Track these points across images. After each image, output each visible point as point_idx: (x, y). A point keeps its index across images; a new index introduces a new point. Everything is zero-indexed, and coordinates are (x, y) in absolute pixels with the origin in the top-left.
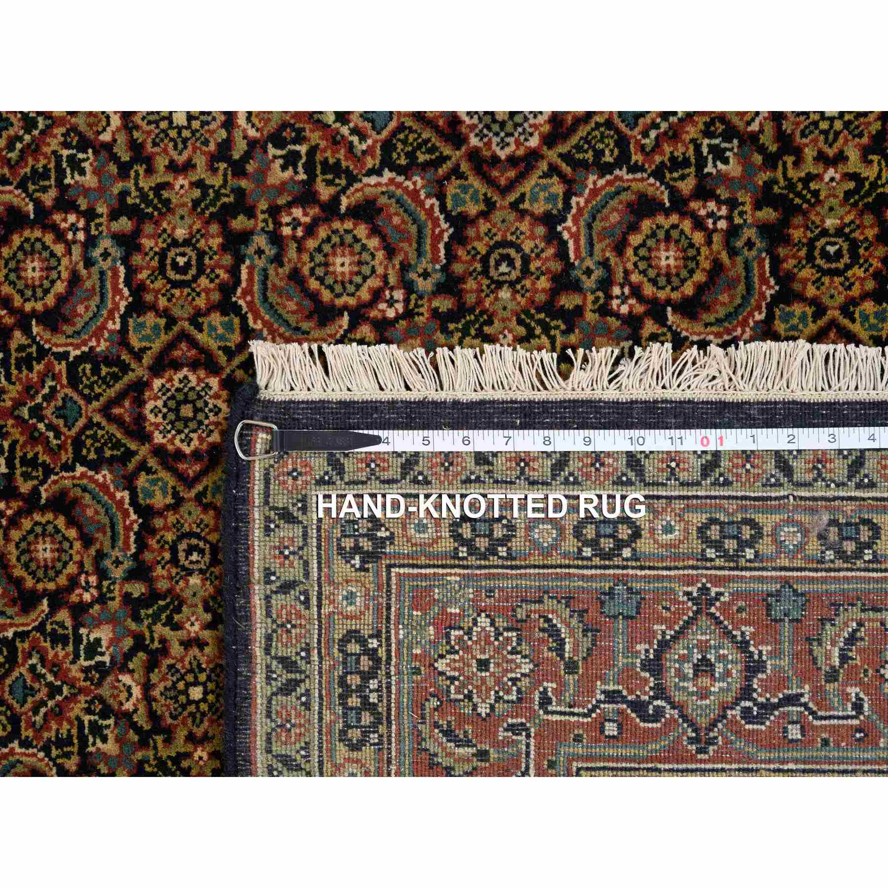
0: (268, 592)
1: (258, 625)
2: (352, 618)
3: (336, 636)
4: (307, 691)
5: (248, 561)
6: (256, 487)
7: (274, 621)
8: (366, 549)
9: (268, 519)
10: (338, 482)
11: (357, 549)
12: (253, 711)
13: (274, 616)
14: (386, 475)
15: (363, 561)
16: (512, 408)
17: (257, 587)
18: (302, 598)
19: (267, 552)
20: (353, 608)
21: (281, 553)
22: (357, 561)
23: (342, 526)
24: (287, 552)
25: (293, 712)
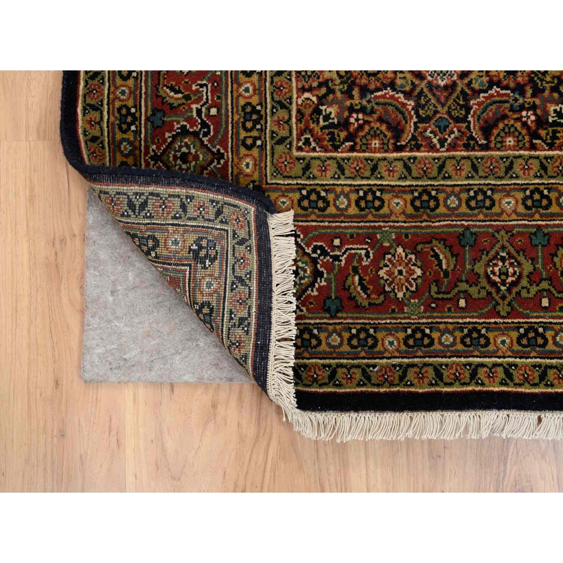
0: (182, 197)
1: (165, 190)
2: (165, 243)
3: (156, 234)
4: (130, 216)
5: (198, 188)
6: (232, 200)
7: (166, 198)
8: (201, 253)
9: (217, 203)
10: (234, 242)
11: (201, 248)
12: (120, 184)
13: (169, 199)
14: (237, 267)
15: (194, 251)
16: (266, 339)
17: (184, 191)
18: (178, 215)
19: (202, 199)
20: (170, 244)
21: (201, 206)
22: (195, 247)
23: (213, 241)
24: (201, 209)
25: (119, 207)
